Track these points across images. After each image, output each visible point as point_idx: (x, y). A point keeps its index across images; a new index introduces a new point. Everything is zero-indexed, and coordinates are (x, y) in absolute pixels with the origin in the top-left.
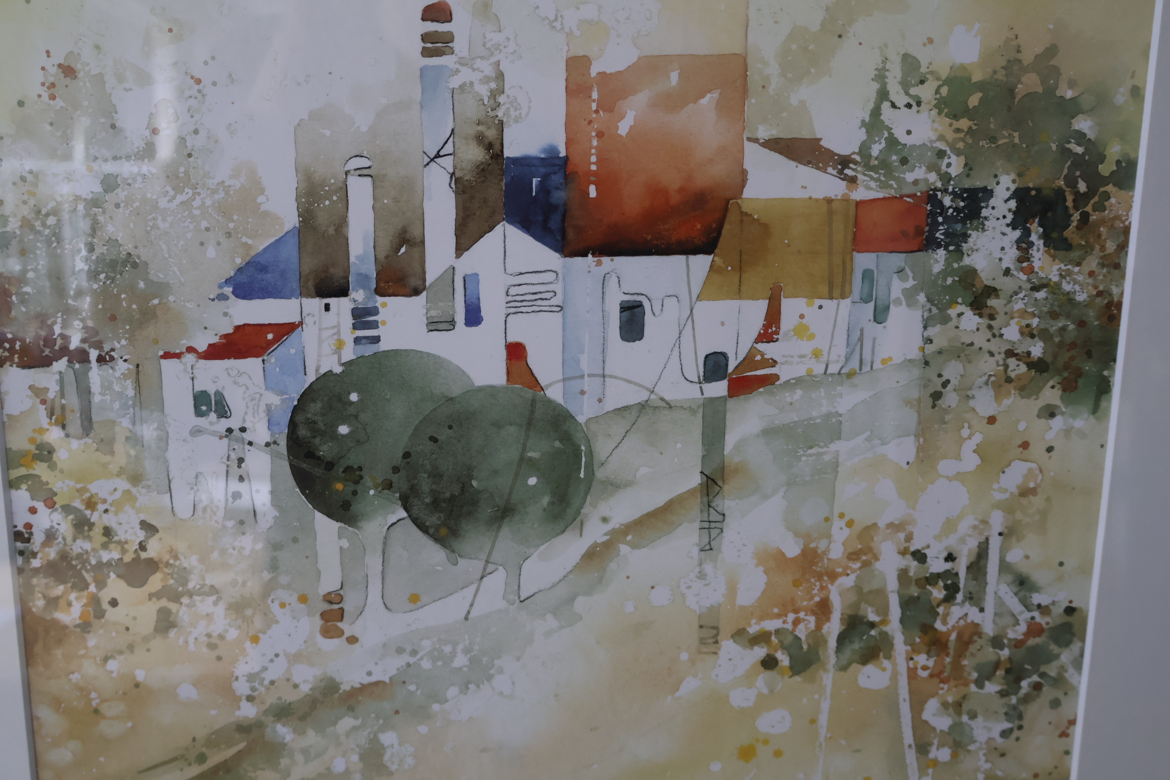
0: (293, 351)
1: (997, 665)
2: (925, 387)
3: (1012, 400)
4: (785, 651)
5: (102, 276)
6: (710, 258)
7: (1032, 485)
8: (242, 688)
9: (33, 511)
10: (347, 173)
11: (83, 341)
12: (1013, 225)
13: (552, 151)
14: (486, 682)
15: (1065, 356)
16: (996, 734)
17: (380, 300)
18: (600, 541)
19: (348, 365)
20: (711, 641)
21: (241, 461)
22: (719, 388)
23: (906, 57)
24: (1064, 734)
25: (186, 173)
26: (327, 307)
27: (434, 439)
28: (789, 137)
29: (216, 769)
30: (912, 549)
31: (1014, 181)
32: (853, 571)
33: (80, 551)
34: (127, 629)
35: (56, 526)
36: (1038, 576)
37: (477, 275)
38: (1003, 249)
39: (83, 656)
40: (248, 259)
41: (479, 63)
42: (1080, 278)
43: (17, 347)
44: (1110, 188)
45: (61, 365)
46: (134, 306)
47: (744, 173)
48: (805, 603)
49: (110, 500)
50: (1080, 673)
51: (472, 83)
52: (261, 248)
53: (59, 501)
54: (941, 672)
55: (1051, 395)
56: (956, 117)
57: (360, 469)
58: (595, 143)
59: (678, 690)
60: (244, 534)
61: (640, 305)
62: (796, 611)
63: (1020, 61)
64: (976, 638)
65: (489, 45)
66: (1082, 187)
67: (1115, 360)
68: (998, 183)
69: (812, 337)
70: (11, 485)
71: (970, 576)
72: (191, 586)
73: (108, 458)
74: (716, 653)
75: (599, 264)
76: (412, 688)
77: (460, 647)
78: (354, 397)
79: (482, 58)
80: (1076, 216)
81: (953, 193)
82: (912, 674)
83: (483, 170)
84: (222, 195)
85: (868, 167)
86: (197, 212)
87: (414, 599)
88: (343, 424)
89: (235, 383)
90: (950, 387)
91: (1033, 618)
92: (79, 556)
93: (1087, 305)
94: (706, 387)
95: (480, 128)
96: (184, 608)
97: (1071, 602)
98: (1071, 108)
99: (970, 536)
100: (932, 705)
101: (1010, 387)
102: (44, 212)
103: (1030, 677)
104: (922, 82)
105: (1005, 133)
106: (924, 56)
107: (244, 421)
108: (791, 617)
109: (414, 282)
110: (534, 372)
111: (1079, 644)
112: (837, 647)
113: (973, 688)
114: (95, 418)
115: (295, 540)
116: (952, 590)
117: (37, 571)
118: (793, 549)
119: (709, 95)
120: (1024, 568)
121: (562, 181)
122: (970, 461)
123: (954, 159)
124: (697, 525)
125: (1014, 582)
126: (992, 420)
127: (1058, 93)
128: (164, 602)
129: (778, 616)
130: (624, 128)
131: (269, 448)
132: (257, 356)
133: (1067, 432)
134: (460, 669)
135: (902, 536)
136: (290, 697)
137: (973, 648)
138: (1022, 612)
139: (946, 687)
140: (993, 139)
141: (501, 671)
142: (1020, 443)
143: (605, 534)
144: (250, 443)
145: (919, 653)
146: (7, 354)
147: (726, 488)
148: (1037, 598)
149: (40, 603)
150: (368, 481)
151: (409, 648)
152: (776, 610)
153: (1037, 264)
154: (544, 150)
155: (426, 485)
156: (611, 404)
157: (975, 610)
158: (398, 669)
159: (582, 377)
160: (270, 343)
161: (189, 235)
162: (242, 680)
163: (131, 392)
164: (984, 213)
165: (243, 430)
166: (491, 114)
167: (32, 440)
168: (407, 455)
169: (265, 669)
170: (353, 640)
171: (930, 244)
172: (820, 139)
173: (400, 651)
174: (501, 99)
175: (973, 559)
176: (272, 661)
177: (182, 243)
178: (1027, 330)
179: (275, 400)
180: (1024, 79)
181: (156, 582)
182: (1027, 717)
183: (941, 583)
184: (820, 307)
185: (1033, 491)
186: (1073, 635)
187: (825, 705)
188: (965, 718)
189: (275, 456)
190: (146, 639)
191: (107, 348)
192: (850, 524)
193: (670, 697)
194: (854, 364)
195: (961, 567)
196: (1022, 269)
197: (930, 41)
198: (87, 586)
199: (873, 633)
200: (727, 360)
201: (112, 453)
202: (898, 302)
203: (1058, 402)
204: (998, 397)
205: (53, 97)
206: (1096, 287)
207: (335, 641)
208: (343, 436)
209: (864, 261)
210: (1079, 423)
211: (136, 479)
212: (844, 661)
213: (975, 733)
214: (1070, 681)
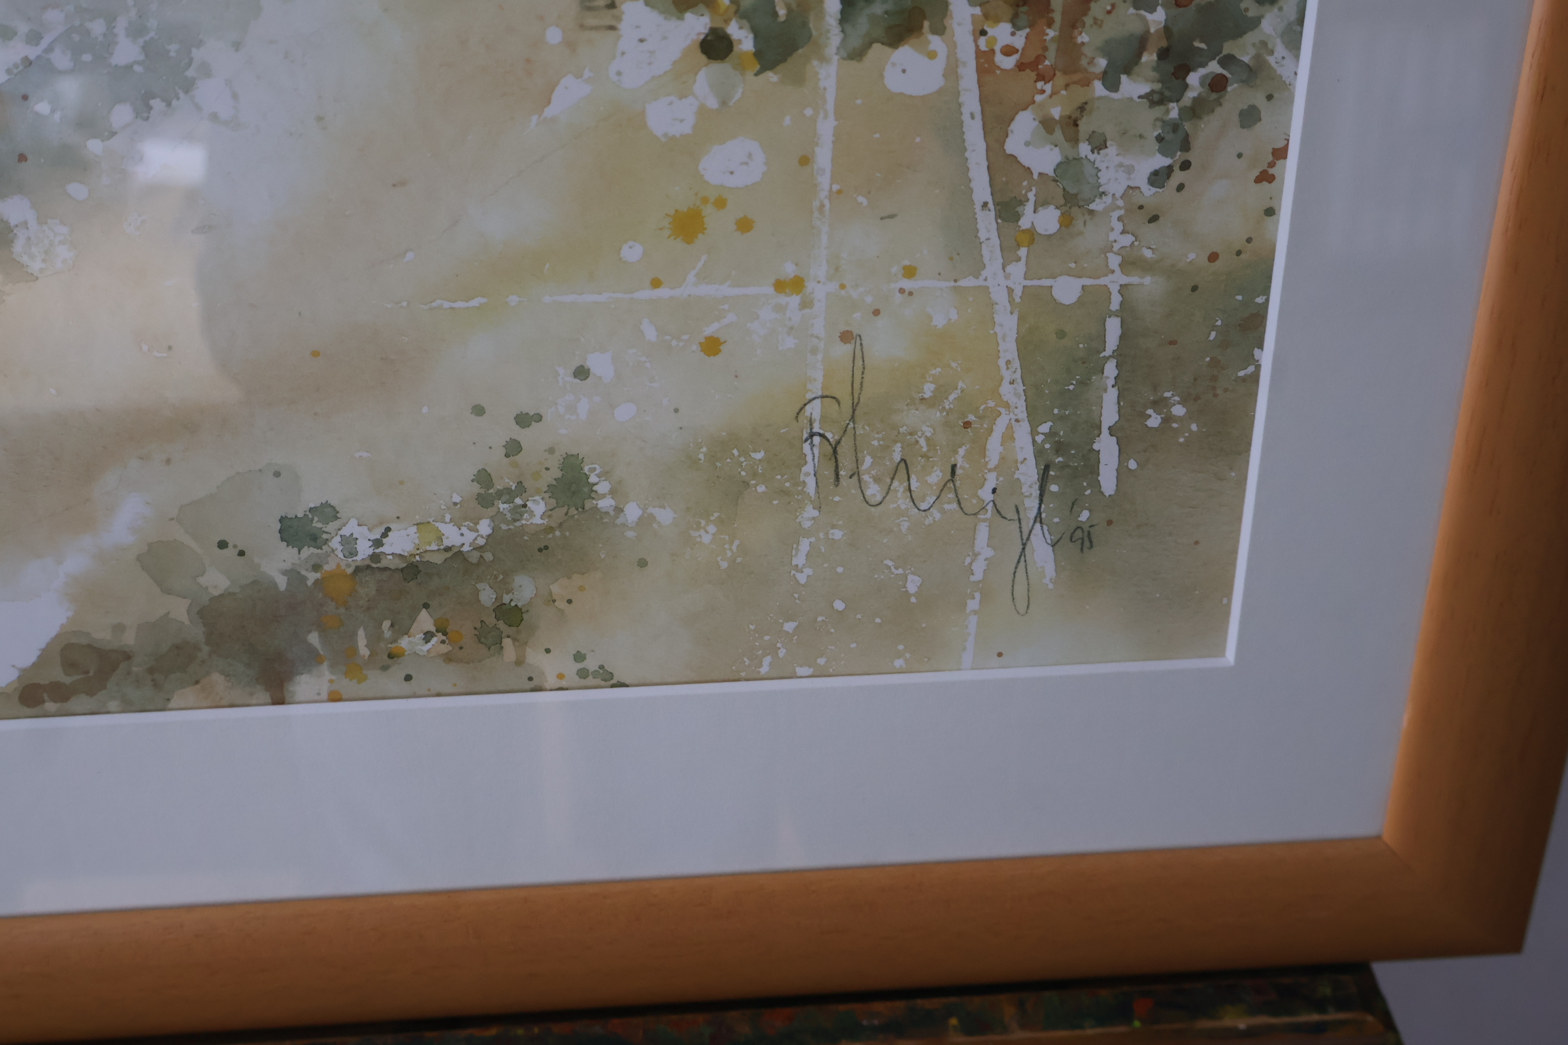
1: (1142, 43)
4: (745, 22)
14: (182, 95)
16: (1141, 178)
20: (602, 3)
24: (1266, 177)
50: (1297, 57)
54: (1040, 59)
59: (549, 102)
74: (612, 28)
76: (42, 107)
77: (121, 25)
82: (985, 62)
100: (1024, 125)
103: (1204, 65)
112: (843, 12)
113: (1099, 89)
134: (129, 67)
137: (1097, 8)
139: (1048, 88)
141: (206, 71)
145: (997, 20)
151: (23, 28)
158: (8, 71)
182: (1198, 143)
187: (826, 128)
188: (1084, 149)
193: (535, 118)
212: (855, 42)
213: (1104, 177)
214: (1279, 71)
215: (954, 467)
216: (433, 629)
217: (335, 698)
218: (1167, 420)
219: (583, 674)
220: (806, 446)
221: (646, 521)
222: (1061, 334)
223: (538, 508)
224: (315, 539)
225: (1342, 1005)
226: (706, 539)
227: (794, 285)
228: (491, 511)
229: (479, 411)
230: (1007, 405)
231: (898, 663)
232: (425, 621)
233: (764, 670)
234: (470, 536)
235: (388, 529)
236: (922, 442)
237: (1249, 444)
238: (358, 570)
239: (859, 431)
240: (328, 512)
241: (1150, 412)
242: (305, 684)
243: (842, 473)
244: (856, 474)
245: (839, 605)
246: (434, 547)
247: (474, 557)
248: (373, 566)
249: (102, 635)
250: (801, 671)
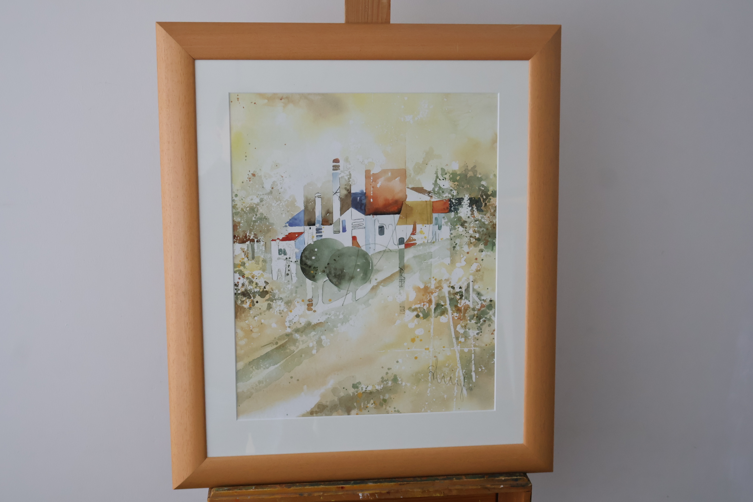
0: (302, 239)
1: (474, 316)
2: (451, 245)
3: (472, 248)
4: (421, 313)
5: (259, 222)
6: (399, 215)
7: (479, 269)
8: (287, 324)
9: (239, 279)
10: (315, 197)
11: (253, 237)
12: (469, 206)
13: (362, 191)
14: (347, 322)
15: (484, 237)
16: (475, 334)
17: (322, 226)
18: (375, 285)
19: (315, 242)
20: (403, 310)
21: (289, 266)
22: (402, 246)
23: (442, 169)
24: (492, 334)
25: (279, 198)
26: (310, 228)
27: (335, 260)
28: (416, 187)
29: (280, 346)
30: (451, 286)
31: (469, 196)
32: (437, 292)
33: (250, 289)
34: (260, 309)
35: (245, 282)
36: (482, 292)
37: (345, 220)
38: (467, 212)
39: (249, 316)
40: (292, 217)
41: (345, 172)
42: (486, 218)
43: (238, 239)
44: (491, 197)
45: (248, 243)
46: (266, 229)
47: (406, 195)
48: (426, 300)
49: (258, 276)
50: (495, 317)
51: (344, 176)
52: (295, 214)
53: (246, 276)
54: (460, 318)
55: (482, 246)
56: (454, 182)
57: (317, 267)
58: (372, 189)
59: (395, 323)
60: (289, 284)
61: (383, 227)
62: (424, 302)
63: (468, 169)
64: (468, 308)
65: (348, 168)
66: (484, 197)
67: (496, 238)
68: (465, 197)
69: (424, 234)
70: (235, 272)
71: (466, 292)
72: (276, 297)
73: (258, 265)
74: (404, 314)
75: (373, 217)
76: (329, 324)
77: (341, 313)
78: (316, 250)
79: (346, 171)
80: (484, 204)
81: (455, 199)
82: (453, 318)
83: (346, 196)
84: (287, 202)
85: (435, 194)
86: (281, 206)
87: (330, 300)
88: (313, 256)
89: (288, 246)
90: (457, 245)
91: (482, 303)
92: (250, 290)
93: (488, 224)
94: (399, 246)
95: (346, 186)
96: (274, 303)
97: (491, 298)
98: (480, 179)
99: (465, 282)
100: (459, 326)
101: (472, 245)
102: (246, 207)
103: (483, 318)
104: (446, 174)
105: (466, 185)
106: (446, 169)
107: (290, 256)
108: (422, 304)
109: (330, 222)
110: (359, 243)
111: (494, 310)
112: (434, 312)
113: (469, 322)
114: (255, 256)
115: (301, 286)
116: (462, 296)
117: (239, 294)
118: (422, 286)
119: (398, 178)
120: (479, 290)
121: (365, 198)
122: (464, 263)
123: (454, 191)
124: (399, 280)
125: (476, 294)
126: (468, 253)
127: (477, 176)
128: (269, 302)
129: (419, 304)
130: (378, 186)
131: (295, 263)
132: (294, 240)
133: (486, 255)
134: (341, 319)
135: (448, 282)
136: (299, 326)
137: (468, 311)
138: (479, 301)
139: (462, 321)
140: (463, 187)
141: (351, 319)
142: (475, 258)
143: (376, 283)
144: (291, 261)
145: (454, 313)
146: (236, 240)
147: (405, 271)
148: (482, 298)
149: (240, 302)
150: (319, 270)
151: (329, 313)
152: (419, 302)
153: (475, 215)
154: (360, 191)
155: (333, 272)
156: (377, 250)
157: (468, 301)
158: (326, 319)
159: (370, 244)
160: (297, 237)
161: (279, 212)
162: (288, 322)
163: (264, 249)
164: (462, 203)
165: (290, 258)
166: (348, 183)
167: (240, 261)
168: (328, 264)
169: (293, 319)
170: (315, 311)
171: (450, 211)
172: (423, 187)
173: (326, 314)
174: (351, 180)
175: (466, 288)
176: (295, 317)
177: (277, 214)
178: (474, 231)
179: (297, 251)
180: (469, 173)
181: (267, 297)
182: (483, 329)
183: (459, 294)
184: (426, 226)
185: (479, 270)
186: (492, 307)
187: (432, 327)
188: (467, 330)
189: (297, 264)
190: (264, 311)
191: (259, 239)
192: (436, 279)
193: (393, 326)
194: (434, 240)
195: (463, 290)
196: (472, 216)
197: (447, 165)
198: (251, 298)
199: (443, 307)
200: (404, 239)
201: (259, 264)
202: (444, 225)
203: (483, 248)
204: (469, 247)
205: (250, 181)
206: (490, 220)
207: (310, 312)
208: (313, 259)
209: (435, 215)
210: (489, 253)
211: (264, 271)
212: (436, 315)
213: (470, 334)
214: (493, 319)
215: (451, 377)
216: (373, 403)
217: (357, 414)
218: (482, 370)
219: (395, 411)
220: (429, 374)
221: (406, 385)
222: (466, 356)
223: (390, 383)
224: (357, 387)
225: (519, 476)
226: (414, 388)
227: (428, 349)
228: (383, 383)
229: (382, 367)
230: (458, 367)
231: (443, 410)
232: (372, 401)
233: (423, 411)
234: (380, 387)
235: (368, 386)
236: (446, 373)
237: (494, 374)
238: (363, 393)
239: (437, 371)
240: (360, 383)
241: (479, 368)
242: (353, 412)
243: (435, 378)
244: (437, 378)
245: (434, 400)
246: (374, 389)
247: (380, 391)
248: (365, 392)
249: (324, 403)
250: (428, 411)
